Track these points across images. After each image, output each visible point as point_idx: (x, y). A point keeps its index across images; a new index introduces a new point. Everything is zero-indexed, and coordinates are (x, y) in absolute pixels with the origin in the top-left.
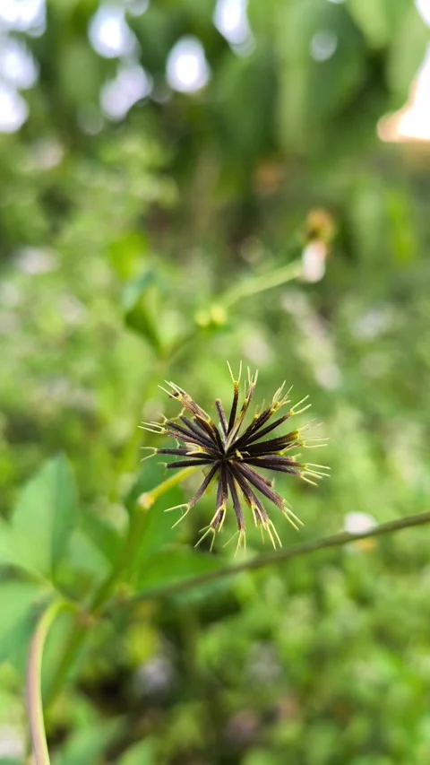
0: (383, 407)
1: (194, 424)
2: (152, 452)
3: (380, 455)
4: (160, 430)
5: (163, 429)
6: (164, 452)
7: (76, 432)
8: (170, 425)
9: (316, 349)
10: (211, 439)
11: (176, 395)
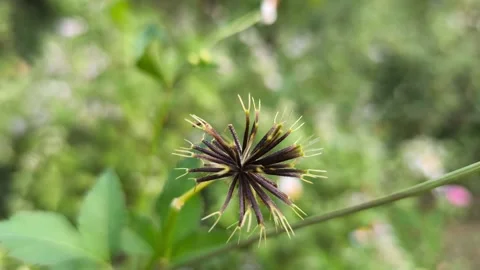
0: (310, 98)
1: (215, 146)
2: (184, 171)
3: (310, 128)
4: (190, 154)
5: (193, 154)
6: (194, 171)
7: (113, 133)
8: (196, 149)
9: (265, 65)
10: (230, 157)
11: (199, 124)
